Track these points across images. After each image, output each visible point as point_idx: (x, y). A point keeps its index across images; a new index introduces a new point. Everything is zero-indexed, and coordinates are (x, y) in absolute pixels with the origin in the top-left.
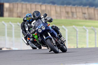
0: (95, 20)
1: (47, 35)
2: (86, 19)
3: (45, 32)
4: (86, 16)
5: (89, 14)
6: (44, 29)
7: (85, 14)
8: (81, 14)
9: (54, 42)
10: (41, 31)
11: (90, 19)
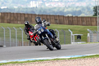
0: (64, 24)
1: (45, 36)
2: (57, 24)
3: (43, 34)
4: (58, 21)
5: (59, 20)
6: (43, 31)
7: (57, 20)
8: (54, 20)
9: (50, 42)
10: (40, 33)
11: (60, 24)
